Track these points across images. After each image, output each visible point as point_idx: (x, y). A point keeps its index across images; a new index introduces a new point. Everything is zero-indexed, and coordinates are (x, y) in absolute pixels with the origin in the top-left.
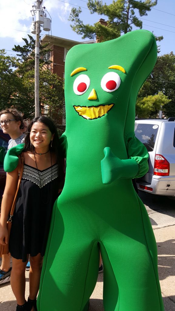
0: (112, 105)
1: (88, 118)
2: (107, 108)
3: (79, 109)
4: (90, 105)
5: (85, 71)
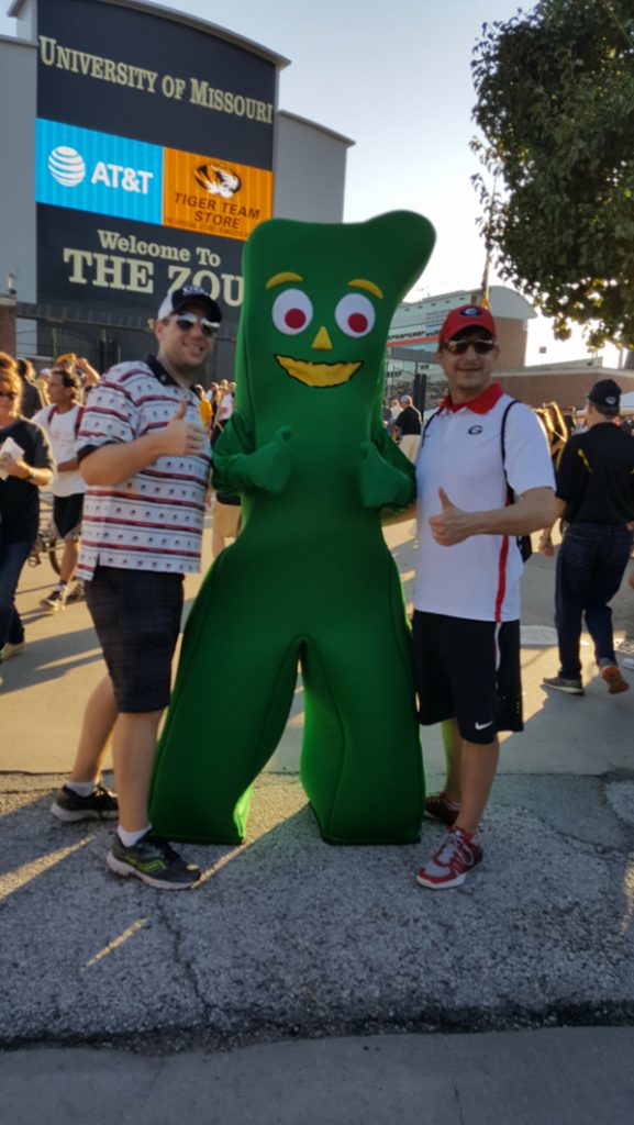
0: (358, 364)
1: (311, 384)
3: (286, 362)
4: (317, 361)
5: (298, 281)
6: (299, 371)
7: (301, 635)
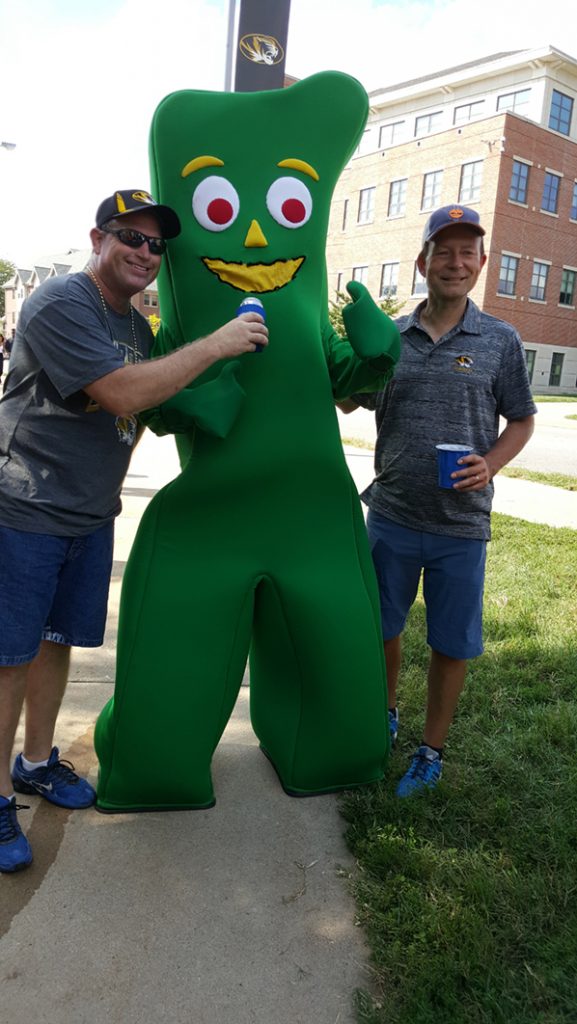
0: (301, 260)
1: (246, 290)
2: (292, 265)
5: (219, 166)
6: (230, 274)
7: (261, 574)
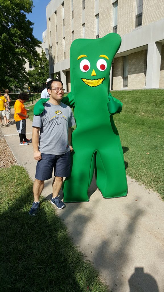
0: (104, 79)
2: (102, 80)
4: (93, 79)
5: (86, 57)
6: (88, 83)
7: (96, 150)
